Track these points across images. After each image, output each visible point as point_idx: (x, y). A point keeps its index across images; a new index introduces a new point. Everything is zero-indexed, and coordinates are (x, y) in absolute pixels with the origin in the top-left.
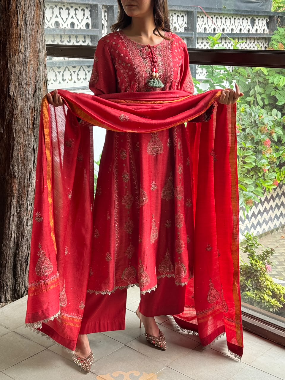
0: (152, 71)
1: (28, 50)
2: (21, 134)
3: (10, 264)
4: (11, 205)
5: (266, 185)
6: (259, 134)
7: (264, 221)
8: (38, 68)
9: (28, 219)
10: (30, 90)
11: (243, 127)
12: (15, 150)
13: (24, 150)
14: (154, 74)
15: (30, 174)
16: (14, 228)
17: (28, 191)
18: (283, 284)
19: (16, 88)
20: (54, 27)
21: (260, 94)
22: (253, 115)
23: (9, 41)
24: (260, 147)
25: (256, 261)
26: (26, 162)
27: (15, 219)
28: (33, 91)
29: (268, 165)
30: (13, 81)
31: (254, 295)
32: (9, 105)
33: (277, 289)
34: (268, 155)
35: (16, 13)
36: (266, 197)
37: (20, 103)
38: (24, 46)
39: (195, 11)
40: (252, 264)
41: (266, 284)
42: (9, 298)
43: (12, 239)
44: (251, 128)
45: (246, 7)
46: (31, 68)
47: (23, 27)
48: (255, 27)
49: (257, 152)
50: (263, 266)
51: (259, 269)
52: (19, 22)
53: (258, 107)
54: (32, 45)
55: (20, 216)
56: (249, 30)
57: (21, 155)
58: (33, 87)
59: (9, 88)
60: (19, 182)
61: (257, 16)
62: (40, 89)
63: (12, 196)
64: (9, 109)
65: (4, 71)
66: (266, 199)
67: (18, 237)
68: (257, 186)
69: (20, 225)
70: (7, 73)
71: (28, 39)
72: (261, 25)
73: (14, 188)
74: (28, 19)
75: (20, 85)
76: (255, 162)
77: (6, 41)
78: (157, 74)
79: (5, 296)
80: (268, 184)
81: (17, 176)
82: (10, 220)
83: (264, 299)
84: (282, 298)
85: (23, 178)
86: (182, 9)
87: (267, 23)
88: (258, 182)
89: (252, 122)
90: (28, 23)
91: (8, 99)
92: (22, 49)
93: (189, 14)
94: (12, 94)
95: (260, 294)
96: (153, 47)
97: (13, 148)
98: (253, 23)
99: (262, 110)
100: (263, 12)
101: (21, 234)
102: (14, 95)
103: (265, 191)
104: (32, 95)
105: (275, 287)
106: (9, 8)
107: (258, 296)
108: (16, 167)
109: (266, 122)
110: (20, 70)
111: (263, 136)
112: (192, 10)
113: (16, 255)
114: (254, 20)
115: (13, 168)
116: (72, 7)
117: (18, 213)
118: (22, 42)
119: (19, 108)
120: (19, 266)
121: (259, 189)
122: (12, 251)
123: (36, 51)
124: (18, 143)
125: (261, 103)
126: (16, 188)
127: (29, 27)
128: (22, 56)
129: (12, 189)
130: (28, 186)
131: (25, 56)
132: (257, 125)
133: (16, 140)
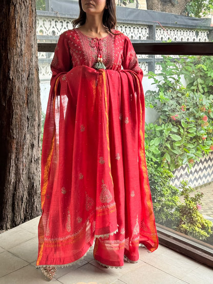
0: (98, 57)
1: (23, 46)
2: (18, 107)
3: (10, 201)
4: (11, 159)
5: (204, 149)
6: (200, 112)
7: (204, 175)
8: (31, 59)
9: (23, 169)
10: (25, 75)
11: (188, 107)
12: (14, 119)
13: (21, 119)
14: (99, 59)
15: (25, 136)
16: (13, 175)
17: (23, 149)
18: (210, 220)
19: (14, 73)
20: (51, 35)
21: (201, 84)
22: (195, 98)
23: (9, 39)
24: (199, 122)
25: (190, 202)
26: (22, 128)
27: (14, 169)
28: (27, 75)
29: (205, 135)
30: (12, 68)
31: (188, 227)
32: (9, 85)
33: (206, 223)
34: (206, 128)
35: (14, 18)
36: (206, 159)
37: (17, 84)
38: (20, 42)
39: (154, 25)
40: (187, 204)
41: (197, 219)
42: (9, 226)
43: (12, 183)
44: (193, 108)
45: (192, 23)
46: (26, 59)
47: (20, 29)
48: (199, 38)
49: (197, 125)
50: (195, 206)
51: (192, 208)
52: (17, 25)
53: (199, 93)
54: (27, 42)
55: (17, 167)
56: (194, 40)
57: (18, 122)
58: (27, 72)
59: (9, 73)
60: (17, 142)
61: (200, 30)
62: (32, 74)
63: (11, 152)
64: (9, 88)
65: (6, 60)
66: (205, 160)
67: (16, 182)
68: (197, 150)
69: (17, 174)
70: (7, 62)
71: (24, 37)
72: (203, 36)
73: (13, 146)
74: (24, 23)
75: (17, 71)
76: (196, 132)
77: (7, 38)
78: (101, 59)
79: (6, 225)
80: (206, 148)
81: (15, 137)
82: (10, 169)
83: (196, 231)
84: (210, 230)
85: (19, 139)
86: (145, 23)
87: (207, 34)
88: (198, 147)
89: (194, 104)
90: (23, 26)
91: (8, 81)
92: (19, 45)
93: (150, 27)
94: (11, 78)
95: (192, 227)
96: (100, 40)
97: (13, 117)
98: (197, 34)
99: (202, 95)
100: (204, 27)
101: (18, 180)
102: (13, 78)
103: (204, 154)
104: (26, 79)
105: (204, 222)
106: (9, 14)
107: (191, 228)
108: (15, 131)
109: (204, 103)
110: (18, 60)
111: (202, 114)
112: (152, 24)
113: (14, 195)
114: (198, 32)
115: (12, 131)
116: (65, 21)
117: (16, 165)
118: (19, 39)
119: (17, 87)
120: (16, 204)
121: (199, 152)
122: (12, 192)
123: (29, 46)
124: (16, 113)
125: (202, 91)
126: (14, 146)
127: (24, 28)
128: (19, 50)
129: (11, 147)
130: (23, 145)
131: (21, 50)
132: (197, 105)
133: (14, 111)
